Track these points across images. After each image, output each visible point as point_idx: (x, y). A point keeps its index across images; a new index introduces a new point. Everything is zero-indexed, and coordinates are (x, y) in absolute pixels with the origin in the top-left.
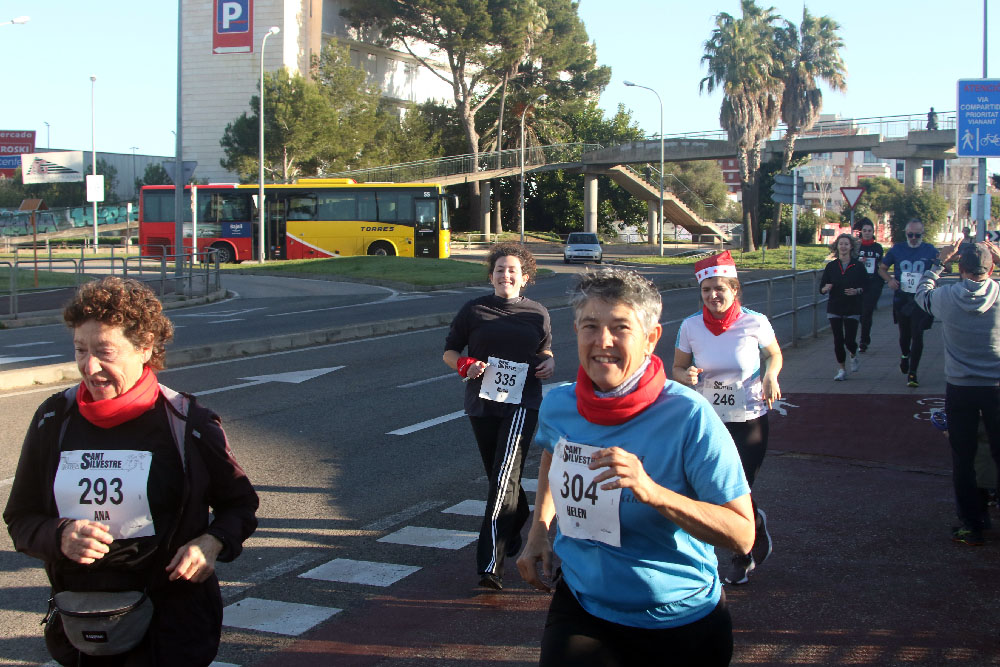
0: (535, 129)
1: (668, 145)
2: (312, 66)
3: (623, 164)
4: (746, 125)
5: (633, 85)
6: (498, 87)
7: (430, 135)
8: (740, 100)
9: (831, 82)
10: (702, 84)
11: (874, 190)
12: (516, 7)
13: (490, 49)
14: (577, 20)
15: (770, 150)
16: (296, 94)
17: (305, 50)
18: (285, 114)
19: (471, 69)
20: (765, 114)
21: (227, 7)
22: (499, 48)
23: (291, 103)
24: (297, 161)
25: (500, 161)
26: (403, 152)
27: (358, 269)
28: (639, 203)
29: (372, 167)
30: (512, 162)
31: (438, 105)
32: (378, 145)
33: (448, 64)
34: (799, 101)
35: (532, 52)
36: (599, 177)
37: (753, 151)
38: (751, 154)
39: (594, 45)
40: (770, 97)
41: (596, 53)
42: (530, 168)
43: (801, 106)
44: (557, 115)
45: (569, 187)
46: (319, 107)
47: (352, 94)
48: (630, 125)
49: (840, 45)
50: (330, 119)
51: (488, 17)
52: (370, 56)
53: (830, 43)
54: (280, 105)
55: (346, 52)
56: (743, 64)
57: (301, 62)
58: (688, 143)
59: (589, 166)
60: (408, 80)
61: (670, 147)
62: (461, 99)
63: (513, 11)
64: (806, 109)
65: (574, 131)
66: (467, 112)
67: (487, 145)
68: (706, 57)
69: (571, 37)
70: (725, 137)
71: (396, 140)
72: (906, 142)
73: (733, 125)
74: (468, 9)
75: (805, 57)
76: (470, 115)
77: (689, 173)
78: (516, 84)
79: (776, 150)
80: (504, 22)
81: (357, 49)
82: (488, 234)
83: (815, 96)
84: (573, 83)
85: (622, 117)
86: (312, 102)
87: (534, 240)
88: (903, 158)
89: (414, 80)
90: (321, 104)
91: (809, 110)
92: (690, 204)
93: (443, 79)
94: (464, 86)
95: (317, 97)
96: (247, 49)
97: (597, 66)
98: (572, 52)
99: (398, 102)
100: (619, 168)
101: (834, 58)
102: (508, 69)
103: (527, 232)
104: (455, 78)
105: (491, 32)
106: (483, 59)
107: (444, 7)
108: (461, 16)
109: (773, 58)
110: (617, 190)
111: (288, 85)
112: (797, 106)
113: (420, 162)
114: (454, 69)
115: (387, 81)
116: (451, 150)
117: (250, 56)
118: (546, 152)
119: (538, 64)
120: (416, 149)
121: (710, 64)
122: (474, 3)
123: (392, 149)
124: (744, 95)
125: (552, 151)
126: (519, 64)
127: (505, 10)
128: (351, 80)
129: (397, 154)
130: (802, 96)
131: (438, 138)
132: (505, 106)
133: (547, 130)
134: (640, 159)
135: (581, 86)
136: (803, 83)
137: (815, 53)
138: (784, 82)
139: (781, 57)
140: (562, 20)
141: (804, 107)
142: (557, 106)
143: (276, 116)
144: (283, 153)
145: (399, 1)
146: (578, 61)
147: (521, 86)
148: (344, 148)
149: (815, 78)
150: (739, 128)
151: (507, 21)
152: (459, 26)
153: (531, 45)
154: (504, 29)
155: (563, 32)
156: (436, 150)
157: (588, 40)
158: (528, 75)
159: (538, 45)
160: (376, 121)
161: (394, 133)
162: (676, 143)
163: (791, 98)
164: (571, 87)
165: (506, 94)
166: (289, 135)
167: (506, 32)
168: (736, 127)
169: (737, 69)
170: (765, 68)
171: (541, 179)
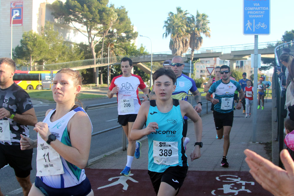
0: (114, 52)
1: (154, 56)
2: (42, 30)
3: (141, 62)
4: (177, 48)
5: (142, 36)
6: (102, 38)
7: (80, 53)
8: (176, 40)
9: (206, 35)
12: (107, 12)
13: (100, 26)
14: (127, 17)
15: (187, 57)
16: (34, 40)
17: (40, 25)
18: (30, 45)
19: (94, 32)
20: (184, 45)
21: (15, 11)
22: (102, 25)
23: (33, 42)
24: (35, 61)
25: (102, 61)
26: (71, 58)
28: (147, 75)
29: (61, 63)
30: (105, 61)
31: (84, 44)
32: (64, 56)
33: (86, 30)
34: (195, 41)
35: (113, 27)
36: (134, 67)
39: (133, 25)
40: (186, 40)
41: (134, 28)
42: (111, 64)
43: (196, 42)
44: (121, 47)
46: (42, 43)
47: (54, 39)
48: (145, 51)
49: (209, 23)
50: (46, 47)
51: (98, 15)
52: (62, 28)
53: (205, 22)
54: (29, 42)
55: (53, 26)
56: (177, 28)
57: (38, 29)
58: (161, 55)
60: (75, 36)
61: (155, 57)
62: (90, 42)
63: (106, 13)
64: (197, 44)
65: (127, 52)
66: (92, 46)
67: (99, 56)
68: (165, 26)
69: (125, 22)
70: (170, 52)
71: (69, 54)
72: (230, 54)
74: (92, 13)
75: (197, 26)
76: (93, 46)
78: (107, 37)
79: (189, 58)
80: (103, 17)
81: (57, 25)
82: (98, 84)
83: (200, 39)
84: (126, 37)
85: (142, 48)
86: (40, 41)
88: (230, 60)
90: (42, 42)
91: (198, 44)
93: (85, 35)
94: (91, 38)
95: (42, 40)
96: (21, 25)
97: (134, 32)
98: (125, 27)
99: (71, 43)
100: (140, 64)
101: (207, 27)
102: (105, 32)
104: (88, 35)
105: (99, 20)
106: (97, 29)
107: (84, 12)
108: (89, 15)
109: (187, 26)
110: (140, 71)
111: (32, 36)
112: (194, 42)
113: (77, 61)
114: (88, 32)
115: (68, 36)
116: (86, 58)
117: (22, 27)
119: (115, 31)
120: (75, 57)
121: (166, 28)
122: (94, 11)
123: (68, 57)
124: (177, 38)
125: (119, 58)
126: (108, 30)
127: (103, 13)
128: (54, 35)
129: (69, 59)
130: (196, 39)
131: (83, 54)
132: (104, 44)
133: (118, 52)
134: (147, 61)
135: (129, 38)
136: (197, 35)
137: (201, 25)
138: (190, 34)
139: (189, 26)
140: (122, 17)
141: (197, 43)
142: (121, 44)
143: (27, 46)
144: (30, 57)
145: (71, 10)
146: (128, 30)
147: (110, 38)
148: (51, 56)
149: (201, 33)
150: (175, 49)
151: (104, 17)
152: (89, 18)
153: (112, 24)
154: (103, 19)
155: (122, 21)
156: (82, 58)
157: (131, 23)
158: (112, 34)
159: (114, 24)
160: (62, 48)
161: (68, 52)
162: (157, 56)
163: (193, 40)
164: (126, 38)
165: (104, 40)
166: (32, 52)
167: (104, 20)
168: (174, 49)
169: (175, 30)
170: (184, 30)
171: (116, 67)
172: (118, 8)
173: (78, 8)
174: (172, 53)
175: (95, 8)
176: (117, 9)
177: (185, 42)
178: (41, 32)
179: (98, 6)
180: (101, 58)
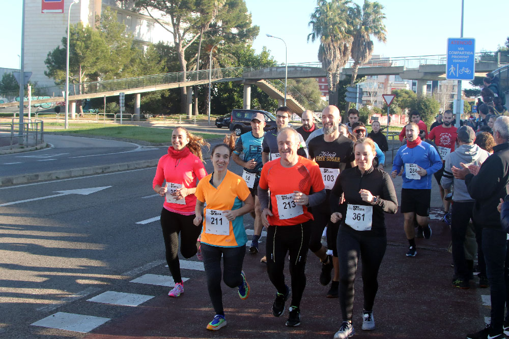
0: (217, 59)
1: (290, 69)
2: (96, 21)
3: (265, 79)
4: (332, 59)
5: (272, 36)
6: (198, 36)
7: (160, 61)
8: (329, 46)
9: (378, 37)
10: (308, 37)
11: (400, 96)
13: (194, 15)
15: (344, 73)
16: (87, 38)
17: (93, 12)
18: (81, 47)
19: (184, 25)
20: (342, 54)
22: (199, 14)
23: (84, 41)
24: (87, 73)
25: (198, 76)
26: (145, 70)
27: (119, 133)
28: (273, 101)
29: (128, 77)
30: (201, 76)
31: (165, 45)
32: (132, 66)
33: (171, 22)
34: (361, 47)
35: (217, 17)
36: (251, 86)
37: (335, 74)
38: (334, 76)
39: (251, 14)
40: (345, 46)
41: (251, 19)
42: (214, 80)
44: (229, 51)
45: (235, 91)
47: (118, 38)
48: (269, 58)
49: (384, 17)
50: (105, 51)
52: (128, 17)
53: (379, 16)
54: (78, 42)
55: (115, 14)
56: (331, 27)
57: (90, 19)
58: (300, 69)
59: (246, 80)
60: (149, 30)
61: (291, 71)
62: (178, 42)
64: (365, 52)
65: (239, 61)
66: (181, 49)
67: (191, 67)
68: (312, 22)
69: (238, 10)
70: (320, 66)
71: (141, 63)
72: (418, 70)
73: (325, 59)
75: (364, 24)
76: (182, 50)
77: (301, 85)
78: (208, 34)
79: (347, 74)
81: (121, 13)
82: (191, 115)
83: (370, 44)
84: (239, 34)
85: (265, 53)
86: (96, 41)
88: (416, 80)
89: (152, 30)
90: (101, 42)
92: (301, 102)
93: (168, 30)
94: (179, 35)
95: (99, 38)
96: (60, 11)
97: (252, 26)
98: (238, 18)
99: (143, 42)
100: (263, 81)
101: (380, 24)
102: (203, 26)
103: (212, 115)
104: (174, 30)
105: (195, 5)
106: (190, 20)
109: (348, 23)
110: (261, 93)
111: (83, 31)
112: (359, 50)
113: (154, 75)
114: (174, 25)
115: (137, 31)
116: (171, 70)
117: (62, 15)
118: (224, 72)
119: (220, 24)
120: (152, 68)
121: (313, 26)
123: (139, 68)
124: (331, 43)
125: (226, 71)
126: (210, 23)
128: (118, 29)
129: (142, 71)
130: (363, 44)
131: (164, 62)
132: (201, 46)
133: (224, 59)
134: (274, 77)
135: (243, 36)
136: (363, 38)
137: (370, 22)
138: (353, 37)
139: (352, 23)
140: (233, 1)
141: (363, 50)
142: (230, 47)
143: (76, 48)
144: (79, 68)
146: (241, 22)
147: (211, 36)
148: (113, 67)
149: (370, 35)
150: (328, 61)
153: (216, 13)
154: (202, 4)
155: (234, 7)
156: (163, 69)
157: (247, 11)
158: (214, 29)
159: (220, 13)
160: (130, 53)
161: (140, 59)
162: (293, 69)
163: (357, 46)
164: (237, 37)
165: (202, 40)
166: (83, 58)
167: (203, 6)
169: (328, 29)
170: (343, 29)
171: (220, 86)
174: (323, 66)
177: (343, 48)
178: (96, 25)
180: (195, 70)
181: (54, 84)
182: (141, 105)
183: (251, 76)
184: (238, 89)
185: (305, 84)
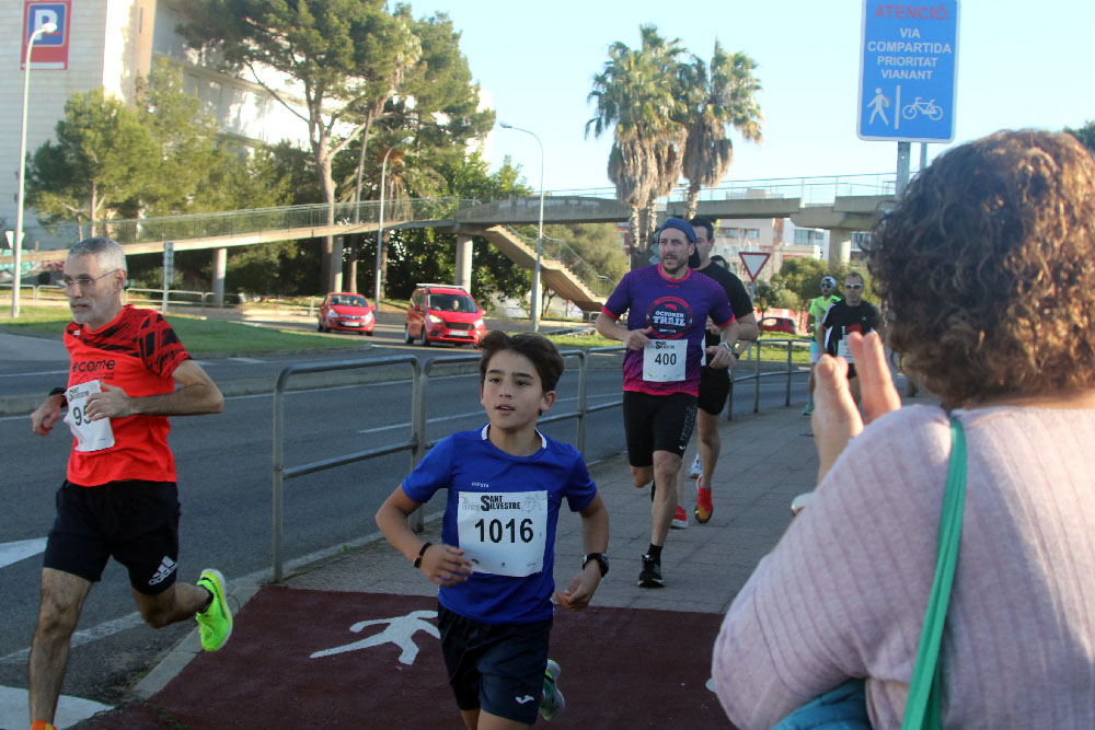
0: (404, 180)
1: (553, 202)
2: (137, 91)
3: (504, 224)
4: (638, 178)
5: (510, 127)
6: (361, 127)
7: (277, 180)
8: (632, 148)
9: (744, 132)
10: (588, 125)
11: (800, 272)
12: (385, 34)
13: (354, 82)
14: (457, 54)
15: (671, 212)
16: (109, 123)
17: (132, 71)
18: (94, 142)
19: (331, 104)
20: (664, 167)
21: (39, 14)
22: (362, 81)
23: (102, 130)
24: (109, 201)
25: (358, 213)
26: (244, 198)
28: (523, 272)
29: (203, 214)
30: (367, 215)
31: (292, 146)
32: (215, 189)
33: (304, 97)
34: (705, 154)
35: (402, 88)
36: (474, 238)
37: (646, 211)
38: (644, 215)
39: (478, 84)
40: (671, 148)
41: (480, 94)
42: (390, 224)
43: (707, 159)
44: (429, 163)
45: (441, 249)
46: (137, 137)
47: (181, 126)
48: (517, 181)
49: (757, 88)
50: (150, 153)
51: (350, 42)
52: (212, 85)
53: (745, 85)
54: (89, 133)
55: (181, 77)
56: (638, 104)
57: (124, 85)
58: (577, 202)
59: (463, 225)
60: (259, 116)
61: (556, 206)
62: (317, 139)
63: (381, 37)
64: (711, 164)
65: (451, 185)
66: (324, 155)
67: (345, 196)
68: (595, 93)
69: (448, 74)
70: (609, 191)
71: (235, 182)
72: (833, 207)
73: (622, 175)
74: (326, 32)
75: (714, 100)
76: (327, 158)
77: (583, 240)
78: (381, 124)
80: (367, 49)
81: (194, 73)
83: (724, 147)
84: (451, 127)
85: (507, 171)
86: (128, 131)
87: (394, 309)
89: (266, 115)
90: (139, 133)
91: (716, 164)
92: (582, 275)
93: (297, 114)
94: (321, 124)
95: (137, 125)
96: (61, 65)
97: (480, 109)
98: (449, 91)
99: (244, 140)
100: (499, 229)
101: (749, 103)
102: (372, 106)
103: (388, 301)
104: (311, 114)
105: (353, 60)
106: (344, 95)
107: (298, 29)
108: (317, 40)
109: (675, 98)
110: (497, 255)
111: (101, 109)
112: (702, 158)
113: (260, 210)
114: (310, 103)
115: (233, 115)
116: (299, 200)
117: (64, 74)
118: (417, 208)
119: (411, 103)
120: (259, 196)
121: (600, 102)
122: (334, 25)
123: (230, 194)
124: (637, 142)
125: (422, 205)
126: (385, 101)
127: (370, 35)
128: (181, 108)
129: (236, 200)
130: (708, 146)
131: (287, 183)
132: (368, 150)
133: (418, 181)
134: (523, 219)
135: (460, 131)
136: (710, 130)
137: (727, 96)
138: (687, 128)
139: (686, 98)
140: (439, 52)
141: (710, 160)
142: (431, 153)
143: (82, 145)
144: (91, 189)
145: (249, 20)
146: (457, 102)
147: (389, 128)
148: (169, 188)
149: (725, 126)
150: (630, 181)
151: (371, 49)
152: (314, 51)
153: (400, 79)
154: (369, 57)
155: (439, 67)
156: (283, 198)
157: (471, 79)
158: (397, 116)
159: (409, 80)
160: (209, 160)
161: (234, 175)
162: (562, 202)
163: (696, 149)
164: (448, 132)
165: (369, 137)
166: (99, 168)
167: (370, 62)
168: (626, 179)
169: (631, 109)
170: (665, 110)
171: (408, 239)
172: (426, 20)
173: (278, 13)
174: (618, 194)
175: (340, 17)
176: (421, 22)
178: (136, 97)
179: (349, 9)
180: (354, 201)
181: (37, 224)
182: (227, 273)
183: (472, 217)
184: (448, 246)
185: (592, 238)
